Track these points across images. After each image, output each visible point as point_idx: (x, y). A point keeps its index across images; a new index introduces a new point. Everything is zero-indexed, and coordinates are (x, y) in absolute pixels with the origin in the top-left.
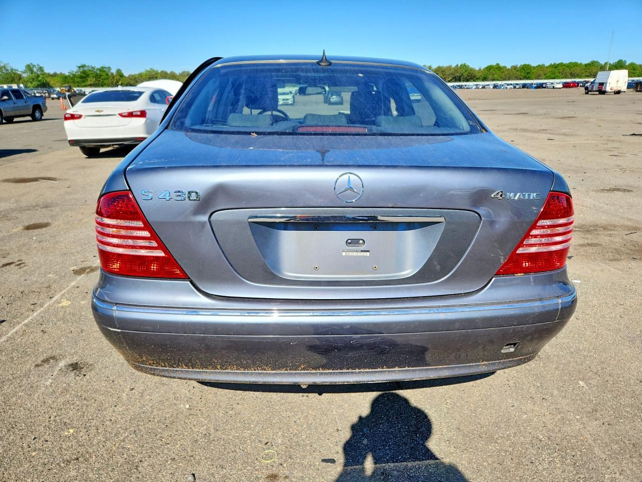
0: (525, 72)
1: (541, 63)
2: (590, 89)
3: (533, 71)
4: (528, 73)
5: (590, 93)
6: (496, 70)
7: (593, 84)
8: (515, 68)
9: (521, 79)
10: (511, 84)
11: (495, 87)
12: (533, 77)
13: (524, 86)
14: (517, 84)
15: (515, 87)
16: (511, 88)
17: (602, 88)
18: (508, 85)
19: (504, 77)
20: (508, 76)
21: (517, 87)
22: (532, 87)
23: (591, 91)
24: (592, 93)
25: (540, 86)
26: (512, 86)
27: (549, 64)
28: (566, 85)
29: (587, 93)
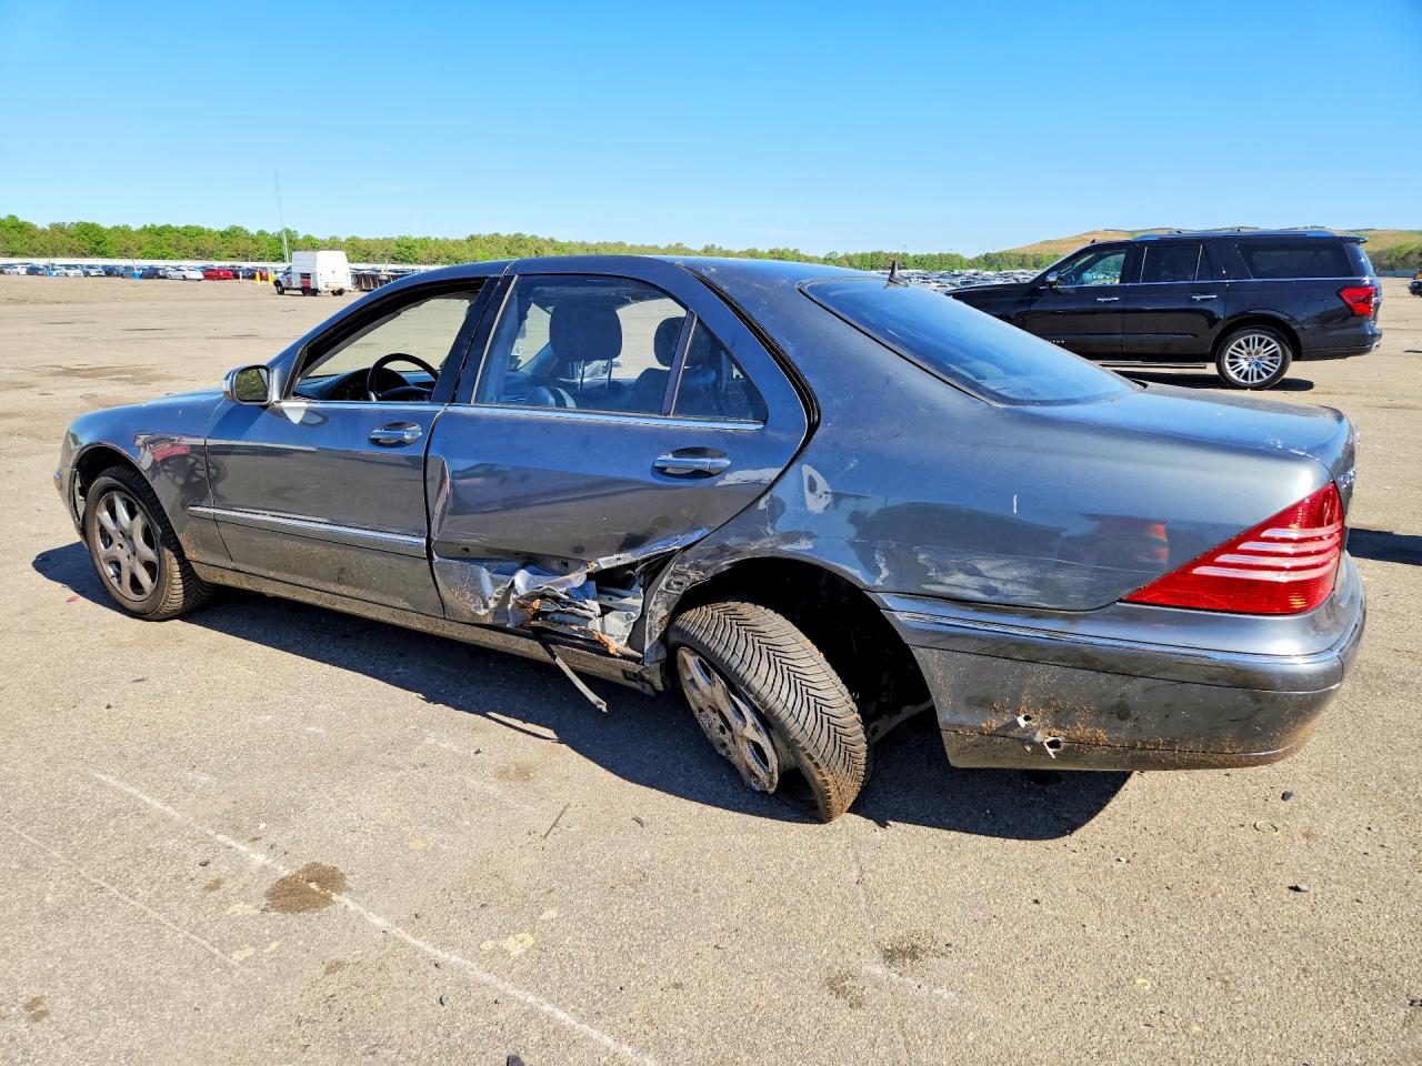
0: (89, 240)
1: (121, 224)
2: (284, 284)
3: (110, 238)
4: (98, 243)
5: (286, 292)
6: (14, 232)
7: (289, 276)
8: (58, 228)
9: (85, 256)
10: (75, 267)
11: (33, 271)
12: (114, 252)
13: (109, 272)
14: (91, 267)
15: (87, 274)
16: (77, 276)
17: (308, 283)
18: (68, 267)
19: (41, 248)
20: (49, 247)
21: (93, 272)
22: (134, 275)
23: (288, 289)
24: (291, 292)
25: (152, 274)
26: (78, 271)
27: (141, 227)
28: (210, 274)
29: (281, 293)
